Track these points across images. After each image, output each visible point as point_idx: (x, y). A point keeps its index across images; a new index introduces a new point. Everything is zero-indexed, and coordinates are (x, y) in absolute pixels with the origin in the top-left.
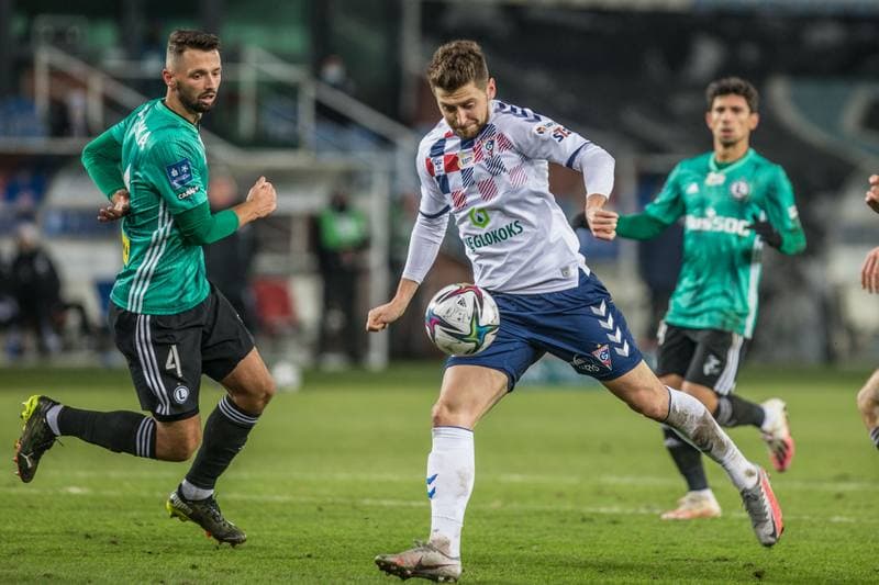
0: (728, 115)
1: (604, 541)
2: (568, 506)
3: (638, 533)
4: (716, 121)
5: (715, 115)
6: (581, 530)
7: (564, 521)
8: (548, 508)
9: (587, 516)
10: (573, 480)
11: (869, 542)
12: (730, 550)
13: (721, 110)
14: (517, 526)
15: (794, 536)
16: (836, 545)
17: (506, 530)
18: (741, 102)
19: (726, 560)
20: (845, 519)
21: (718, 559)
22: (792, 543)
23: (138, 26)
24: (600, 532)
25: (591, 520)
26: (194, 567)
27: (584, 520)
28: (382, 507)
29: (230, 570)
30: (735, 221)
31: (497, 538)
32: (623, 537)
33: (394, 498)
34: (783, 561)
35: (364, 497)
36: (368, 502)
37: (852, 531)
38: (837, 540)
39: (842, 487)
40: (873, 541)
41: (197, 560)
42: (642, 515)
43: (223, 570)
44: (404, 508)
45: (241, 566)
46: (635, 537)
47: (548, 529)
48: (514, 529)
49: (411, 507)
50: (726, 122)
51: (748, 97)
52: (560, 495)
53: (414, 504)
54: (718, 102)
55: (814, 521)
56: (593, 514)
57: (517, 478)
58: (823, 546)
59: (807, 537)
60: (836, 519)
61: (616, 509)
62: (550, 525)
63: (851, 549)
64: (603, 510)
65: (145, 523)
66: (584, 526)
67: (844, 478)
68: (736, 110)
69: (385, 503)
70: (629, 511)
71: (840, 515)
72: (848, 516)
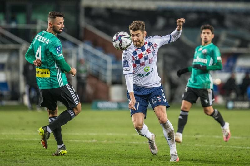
0: (206, 34)
1: (134, 151)
2: (124, 142)
3: (143, 149)
4: (203, 36)
5: (203, 35)
6: (128, 148)
7: (123, 146)
8: (119, 142)
9: (130, 144)
10: (126, 135)
11: (205, 151)
12: (167, 153)
13: (204, 33)
14: (111, 147)
15: (185, 150)
16: (196, 152)
17: (108, 148)
18: (209, 31)
19: (167, 156)
20: (198, 145)
21: (165, 156)
22: (184, 151)
23: (10, 15)
24: (133, 148)
25: (131, 145)
26: (25, 158)
27: (129, 145)
28: (75, 142)
29: (34, 159)
30: (203, 59)
31: (106, 150)
32: (139, 150)
33: (78, 140)
34: (182, 156)
35: (70, 139)
36: (71, 141)
37: (200, 148)
38: (196, 151)
39: (197, 136)
40: (206, 151)
41: (26, 157)
42: (144, 144)
43: (33, 159)
44: (81, 142)
45: (38, 158)
46: (143, 150)
47: (119, 148)
48: (110, 148)
49: (83, 142)
50: (205, 36)
51: (211, 30)
52: (122, 139)
53: (84, 141)
54: (204, 31)
55: (190, 145)
56: (131, 144)
57: (111, 134)
58: (192, 152)
59: (188, 150)
60: (196, 145)
61: (137, 142)
62: (119, 146)
63: (200, 153)
64: (134, 143)
65: (12, 146)
66: (129, 147)
67: (198, 134)
68: (208, 33)
69: (76, 141)
70: (141, 143)
71: (197, 144)
72: (199, 144)
